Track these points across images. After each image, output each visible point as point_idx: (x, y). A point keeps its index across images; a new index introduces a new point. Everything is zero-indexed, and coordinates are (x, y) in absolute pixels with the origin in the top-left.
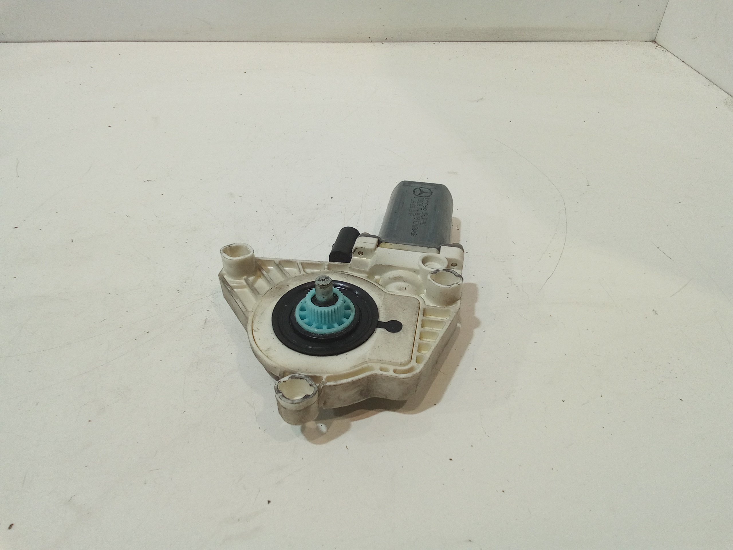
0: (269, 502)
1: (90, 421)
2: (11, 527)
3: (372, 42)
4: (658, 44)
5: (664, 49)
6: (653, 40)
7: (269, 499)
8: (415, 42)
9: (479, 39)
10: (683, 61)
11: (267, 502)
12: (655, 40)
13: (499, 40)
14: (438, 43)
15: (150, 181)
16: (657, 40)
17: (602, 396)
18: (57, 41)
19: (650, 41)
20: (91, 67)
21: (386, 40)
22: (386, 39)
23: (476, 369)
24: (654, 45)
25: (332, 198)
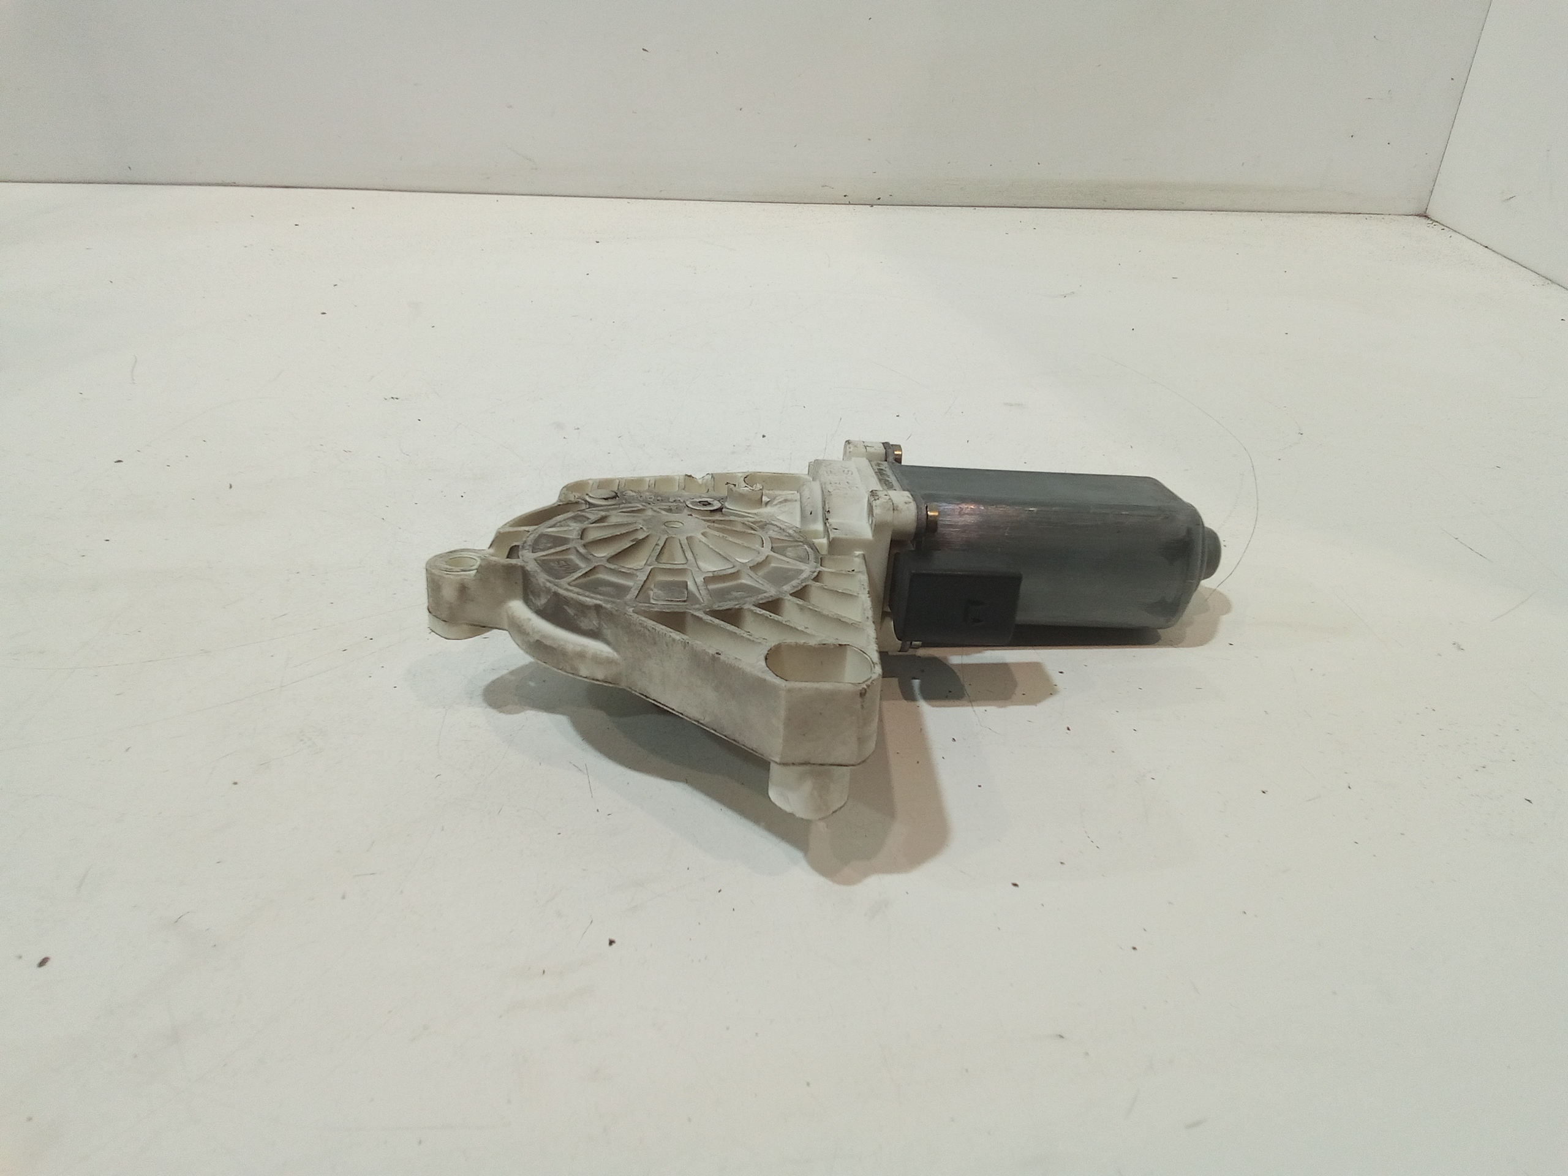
0: (611, 942)
1: (235, 783)
2: (43, 962)
3: (850, 204)
4: (1431, 220)
5: (1445, 228)
6: (1421, 212)
7: (613, 938)
8: (936, 206)
9: (1065, 204)
10: (1486, 247)
11: (608, 942)
12: (1425, 212)
13: (1106, 205)
14: (983, 208)
15: (397, 399)
16: (1429, 212)
17: (1349, 787)
18: (234, 185)
19: (1417, 216)
20: (296, 225)
21: (879, 202)
22: (879, 199)
23: (1068, 729)
24: (1423, 220)
25: (764, 436)
